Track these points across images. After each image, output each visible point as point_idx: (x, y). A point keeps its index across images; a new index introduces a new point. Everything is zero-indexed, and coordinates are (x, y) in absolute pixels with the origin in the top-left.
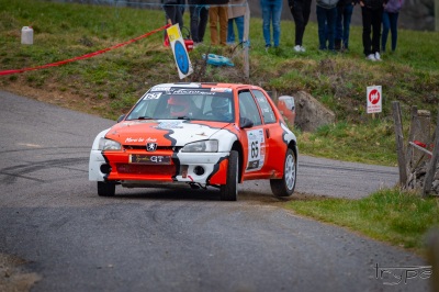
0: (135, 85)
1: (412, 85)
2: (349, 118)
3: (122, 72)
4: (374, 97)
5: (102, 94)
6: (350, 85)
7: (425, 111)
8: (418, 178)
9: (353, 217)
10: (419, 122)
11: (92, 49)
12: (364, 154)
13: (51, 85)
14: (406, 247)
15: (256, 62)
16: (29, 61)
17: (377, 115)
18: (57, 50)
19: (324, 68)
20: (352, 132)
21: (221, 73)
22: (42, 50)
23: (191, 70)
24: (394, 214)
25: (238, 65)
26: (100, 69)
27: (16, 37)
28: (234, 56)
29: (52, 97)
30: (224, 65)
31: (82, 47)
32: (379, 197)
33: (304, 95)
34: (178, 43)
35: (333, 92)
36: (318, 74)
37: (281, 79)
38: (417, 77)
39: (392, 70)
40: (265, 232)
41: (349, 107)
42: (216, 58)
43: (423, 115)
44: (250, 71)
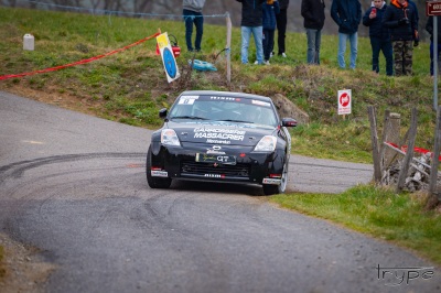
0: (128, 88)
1: (379, 89)
2: (322, 119)
3: (115, 76)
4: (345, 100)
5: (97, 96)
6: (322, 89)
7: (395, 114)
8: (391, 175)
9: (335, 211)
10: (390, 124)
11: (89, 55)
12: (336, 152)
13: (50, 87)
14: (387, 240)
15: (237, 67)
16: (30, 65)
17: (346, 116)
18: (56, 56)
19: (298, 73)
20: (324, 131)
21: (205, 78)
22: (43, 56)
23: (178, 74)
24: (372, 208)
25: (221, 70)
26: (96, 73)
27: (18, 44)
28: (217, 61)
29: (52, 99)
30: (207, 70)
31: (78, 53)
32: (356, 192)
33: (280, 97)
34: (166, 50)
35: (307, 95)
36: (294, 79)
37: (259, 83)
38: (383, 82)
39: (359, 75)
40: (255, 224)
41: (321, 109)
42: (201, 64)
43: (394, 117)
44: (232, 76)
